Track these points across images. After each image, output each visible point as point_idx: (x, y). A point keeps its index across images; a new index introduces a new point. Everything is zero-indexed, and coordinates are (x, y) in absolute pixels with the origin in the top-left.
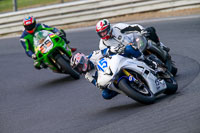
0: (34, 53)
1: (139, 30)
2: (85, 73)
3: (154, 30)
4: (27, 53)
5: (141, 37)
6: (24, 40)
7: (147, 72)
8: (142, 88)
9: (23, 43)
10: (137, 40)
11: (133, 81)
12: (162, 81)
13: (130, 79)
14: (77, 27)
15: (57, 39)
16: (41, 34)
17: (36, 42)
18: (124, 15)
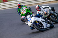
0: (21, 14)
1: (49, 8)
2: (25, 22)
3: (53, 8)
4: (19, 14)
5: (49, 10)
6: (18, 10)
7: (43, 22)
8: (41, 27)
9: (17, 11)
10: (48, 11)
11: (38, 25)
12: (49, 24)
13: (38, 24)
14: (34, 5)
15: (27, 10)
16: (23, 8)
17: (21, 10)
18: (48, 2)
